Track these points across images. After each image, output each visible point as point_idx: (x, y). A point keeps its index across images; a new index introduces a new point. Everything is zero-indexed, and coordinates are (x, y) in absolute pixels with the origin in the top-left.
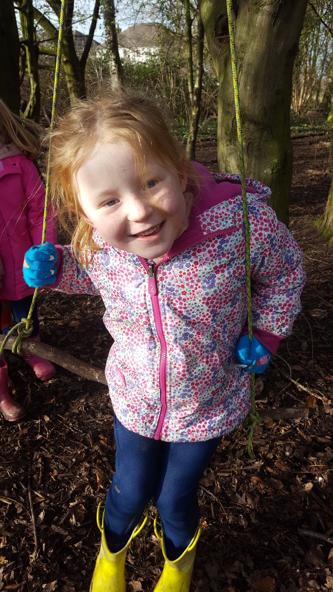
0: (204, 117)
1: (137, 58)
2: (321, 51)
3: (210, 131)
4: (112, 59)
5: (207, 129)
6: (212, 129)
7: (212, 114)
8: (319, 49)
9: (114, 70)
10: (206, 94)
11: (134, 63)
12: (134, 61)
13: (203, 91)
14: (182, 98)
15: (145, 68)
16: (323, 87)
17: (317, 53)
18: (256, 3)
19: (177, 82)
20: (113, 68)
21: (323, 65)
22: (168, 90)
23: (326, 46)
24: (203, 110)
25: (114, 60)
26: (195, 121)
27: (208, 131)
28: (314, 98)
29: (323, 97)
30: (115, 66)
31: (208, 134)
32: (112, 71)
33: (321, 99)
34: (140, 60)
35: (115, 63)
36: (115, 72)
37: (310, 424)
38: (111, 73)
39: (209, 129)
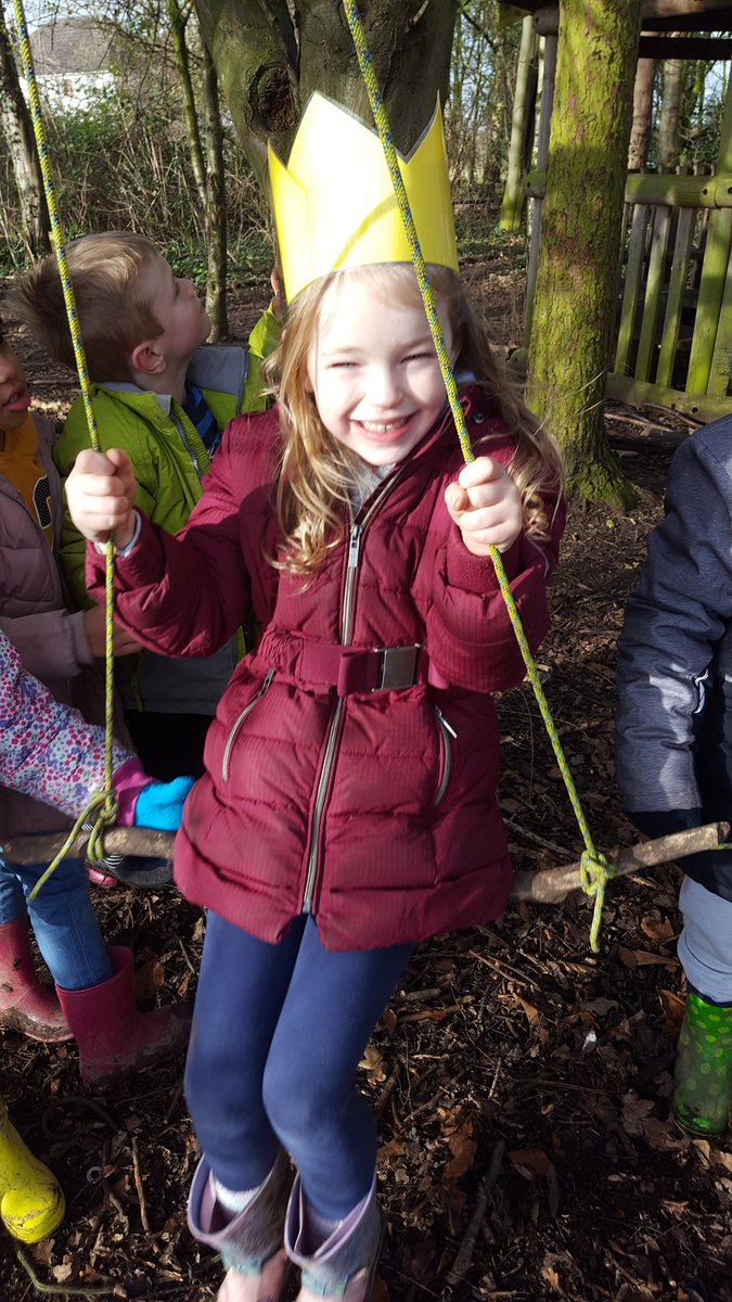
0: (237, 230)
1: (66, 101)
2: (468, 71)
3: (253, 262)
4: (9, 109)
5: (245, 258)
6: (257, 258)
7: (253, 224)
8: (464, 68)
9: (16, 134)
10: (233, 180)
11: (59, 113)
12: (60, 108)
13: (228, 174)
14: (180, 189)
15: (87, 124)
16: (482, 151)
17: (460, 77)
18: (341, 50)
19: (167, 156)
20: (14, 129)
21: (475, 103)
22: (146, 173)
23: (479, 61)
24: (231, 216)
25: (12, 109)
26: (218, 250)
27: (248, 263)
28: (466, 174)
29: (482, 170)
30: (17, 125)
31: (249, 270)
32: (10, 137)
33: (479, 174)
34: (74, 103)
35: (17, 117)
36: (17, 138)
37: (549, 937)
38: (9, 142)
39: (250, 258)
